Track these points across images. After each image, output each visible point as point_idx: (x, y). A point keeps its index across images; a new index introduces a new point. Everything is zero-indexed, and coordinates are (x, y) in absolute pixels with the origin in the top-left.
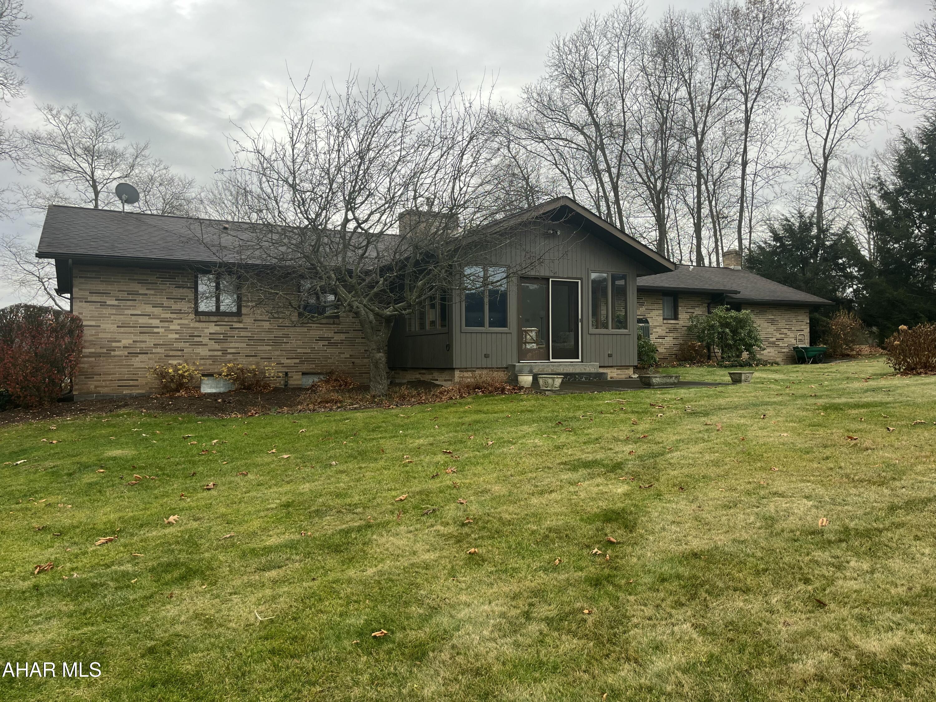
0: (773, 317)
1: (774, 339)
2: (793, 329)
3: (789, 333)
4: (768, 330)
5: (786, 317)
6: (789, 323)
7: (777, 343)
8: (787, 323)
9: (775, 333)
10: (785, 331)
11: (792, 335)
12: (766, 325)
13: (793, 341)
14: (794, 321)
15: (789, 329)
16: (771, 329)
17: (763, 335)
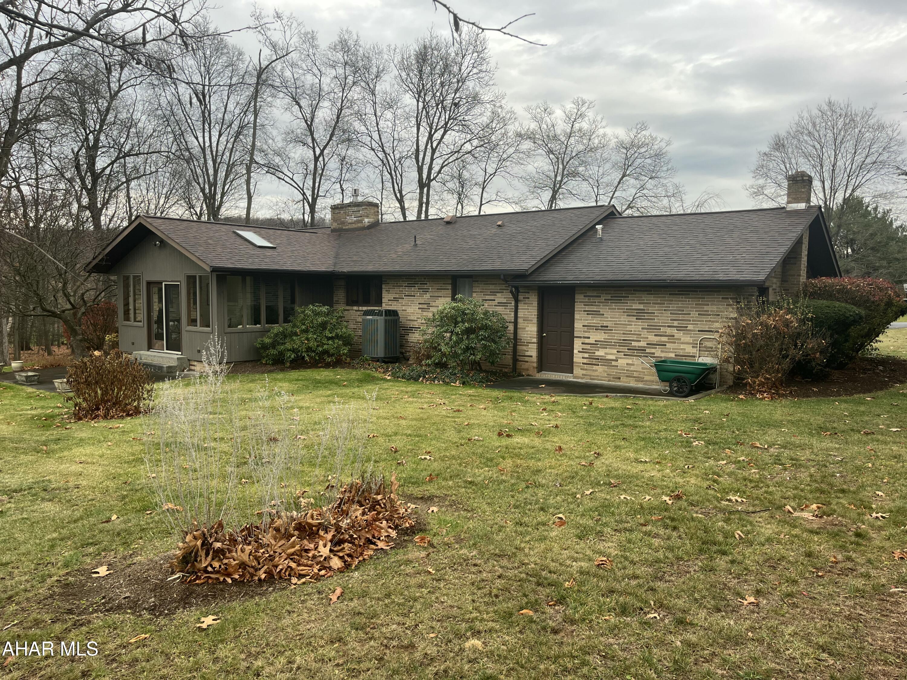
0: (641, 307)
1: (643, 344)
2: (690, 327)
3: (678, 334)
4: (629, 328)
5: (673, 306)
6: (681, 317)
7: (648, 350)
8: (674, 317)
9: (644, 333)
10: (669, 331)
11: (688, 339)
12: (624, 319)
13: (689, 350)
14: (694, 314)
15: (679, 328)
16: (636, 326)
17: (617, 337)
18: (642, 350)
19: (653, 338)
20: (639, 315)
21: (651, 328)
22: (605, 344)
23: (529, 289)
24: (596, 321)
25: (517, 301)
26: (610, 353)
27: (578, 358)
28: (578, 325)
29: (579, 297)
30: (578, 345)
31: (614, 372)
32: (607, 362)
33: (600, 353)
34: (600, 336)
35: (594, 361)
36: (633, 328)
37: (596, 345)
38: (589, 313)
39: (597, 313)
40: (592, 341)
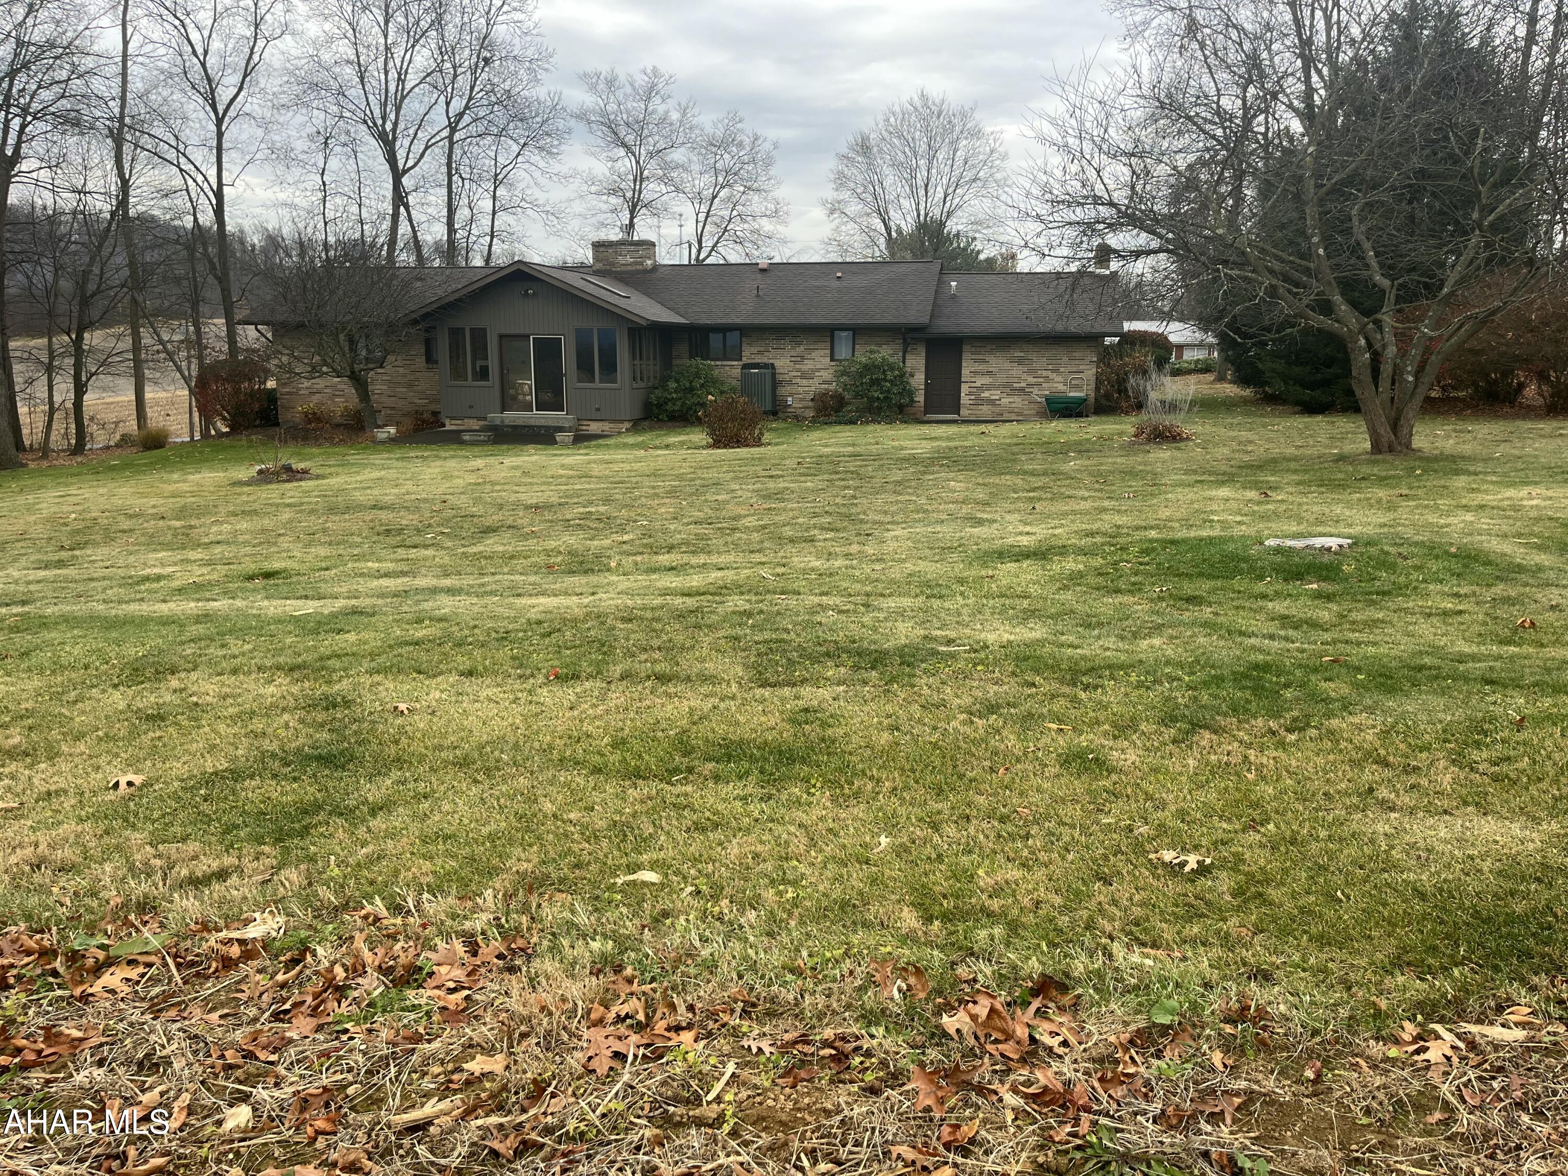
0: (1022, 354)
2: (1062, 369)
3: (1052, 376)
4: (1011, 372)
5: (1048, 353)
6: (1054, 362)
8: (1049, 362)
9: (1024, 376)
10: (1045, 373)
11: (1060, 379)
12: (1007, 365)
13: (1061, 387)
14: (1065, 359)
15: (1053, 371)
16: (1017, 371)
17: (1001, 379)
18: (1022, 390)
19: (1031, 380)
20: (1020, 361)
21: (1031, 372)
22: (989, 388)
23: (916, 341)
24: (981, 367)
25: (905, 352)
26: (995, 395)
27: (965, 399)
28: (965, 372)
29: (966, 348)
30: (964, 388)
31: (997, 410)
32: (991, 402)
33: (986, 394)
34: (986, 380)
35: (979, 401)
36: (1014, 372)
37: (981, 388)
38: (976, 361)
39: (984, 361)
40: (978, 384)
